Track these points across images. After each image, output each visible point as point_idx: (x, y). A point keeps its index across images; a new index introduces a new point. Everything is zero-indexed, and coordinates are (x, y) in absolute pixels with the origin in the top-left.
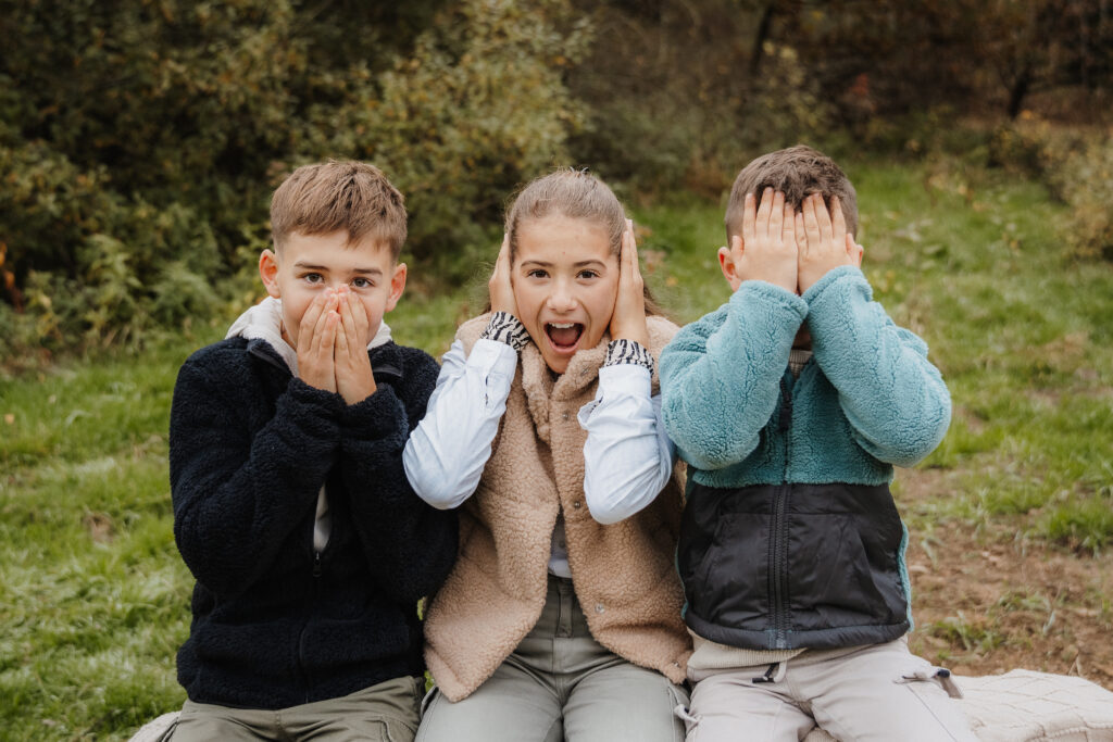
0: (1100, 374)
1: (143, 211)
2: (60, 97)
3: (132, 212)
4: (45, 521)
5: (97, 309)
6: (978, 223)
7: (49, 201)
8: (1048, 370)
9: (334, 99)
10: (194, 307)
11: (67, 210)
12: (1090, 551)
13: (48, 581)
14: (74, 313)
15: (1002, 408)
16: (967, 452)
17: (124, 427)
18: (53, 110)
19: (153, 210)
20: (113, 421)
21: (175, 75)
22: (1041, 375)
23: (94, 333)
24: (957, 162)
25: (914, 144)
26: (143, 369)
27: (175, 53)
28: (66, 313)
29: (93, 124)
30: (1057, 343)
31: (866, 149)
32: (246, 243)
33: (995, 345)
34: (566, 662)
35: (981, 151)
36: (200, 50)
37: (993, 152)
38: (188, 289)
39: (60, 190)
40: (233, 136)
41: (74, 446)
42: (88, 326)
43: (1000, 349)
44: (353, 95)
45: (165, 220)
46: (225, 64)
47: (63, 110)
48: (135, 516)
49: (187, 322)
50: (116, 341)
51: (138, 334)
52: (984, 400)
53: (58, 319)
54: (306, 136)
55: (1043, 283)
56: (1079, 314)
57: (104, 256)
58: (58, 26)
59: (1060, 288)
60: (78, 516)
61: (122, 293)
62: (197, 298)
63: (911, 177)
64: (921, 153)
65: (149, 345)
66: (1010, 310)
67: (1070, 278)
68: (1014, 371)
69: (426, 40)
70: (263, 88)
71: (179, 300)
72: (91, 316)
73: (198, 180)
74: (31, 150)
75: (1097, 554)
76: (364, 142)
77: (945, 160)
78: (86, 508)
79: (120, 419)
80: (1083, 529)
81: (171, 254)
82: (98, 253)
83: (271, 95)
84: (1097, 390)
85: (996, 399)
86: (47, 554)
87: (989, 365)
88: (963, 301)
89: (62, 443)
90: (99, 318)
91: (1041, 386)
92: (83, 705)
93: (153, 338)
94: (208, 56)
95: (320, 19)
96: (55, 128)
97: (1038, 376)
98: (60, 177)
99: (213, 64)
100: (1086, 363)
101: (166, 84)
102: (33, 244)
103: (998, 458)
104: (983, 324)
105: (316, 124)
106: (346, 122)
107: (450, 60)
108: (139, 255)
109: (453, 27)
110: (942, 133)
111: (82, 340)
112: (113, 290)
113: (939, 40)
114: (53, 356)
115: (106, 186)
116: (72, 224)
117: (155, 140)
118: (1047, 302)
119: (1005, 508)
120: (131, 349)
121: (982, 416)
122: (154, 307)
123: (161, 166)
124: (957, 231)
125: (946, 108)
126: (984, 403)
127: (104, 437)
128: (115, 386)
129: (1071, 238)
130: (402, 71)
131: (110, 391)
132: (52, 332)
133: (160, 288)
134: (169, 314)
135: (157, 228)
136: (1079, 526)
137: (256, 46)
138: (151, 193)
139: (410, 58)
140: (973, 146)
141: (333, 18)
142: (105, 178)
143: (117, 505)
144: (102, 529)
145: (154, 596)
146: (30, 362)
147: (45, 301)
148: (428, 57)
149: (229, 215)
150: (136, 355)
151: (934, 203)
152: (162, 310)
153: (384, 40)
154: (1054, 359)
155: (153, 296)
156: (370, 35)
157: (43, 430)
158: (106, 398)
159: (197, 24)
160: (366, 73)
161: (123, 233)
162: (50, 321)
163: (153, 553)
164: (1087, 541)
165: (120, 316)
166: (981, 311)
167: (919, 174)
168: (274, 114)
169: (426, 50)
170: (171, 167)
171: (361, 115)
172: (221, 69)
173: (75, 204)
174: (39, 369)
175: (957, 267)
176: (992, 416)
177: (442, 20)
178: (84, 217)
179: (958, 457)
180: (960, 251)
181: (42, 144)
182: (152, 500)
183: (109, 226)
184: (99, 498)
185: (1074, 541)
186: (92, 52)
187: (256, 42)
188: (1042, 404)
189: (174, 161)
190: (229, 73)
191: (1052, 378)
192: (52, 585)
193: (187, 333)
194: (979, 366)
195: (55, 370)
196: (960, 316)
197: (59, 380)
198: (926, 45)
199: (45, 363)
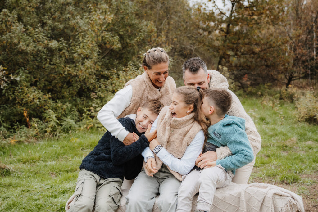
0: (300, 148)
1: (59, 104)
2: (39, 76)
3: (56, 105)
4: (40, 173)
5: (48, 128)
6: (275, 113)
7: (37, 101)
8: (286, 147)
9: (107, 78)
10: (72, 128)
11: (41, 104)
12: (289, 183)
13: (43, 185)
14: (42, 129)
15: (273, 155)
16: (263, 164)
17: (56, 155)
18: (37, 79)
19: (62, 104)
20: (54, 153)
21: (68, 71)
22: (285, 148)
23: (48, 133)
24: (271, 98)
25: (259, 93)
26: (60, 142)
27: (68, 65)
28: (40, 129)
29: (46, 83)
30: (289, 140)
31: (247, 94)
32: (85, 113)
33: (274, 141)
34: (162, 176)
35: (278, 95)
36: (74, 65)
37: (281, 95)
38: (71, 123)
39: (39, 99)
40: (82, 86)
41: (45, 158)
42: (46, 132)
43: (275, 142)
44: (112, 77)
45: (65, 107)
46: (80, 68)
47: (39, 79)
48: (61, 173)
49: (70, 132)
50: (53, 136)
51: (58, 134)
52: (269, 153)
53: (39, 130)
54: (100, 87)
55: (288, 127)
56: (297, 134)
57: (50, 115)
58: (38, 59)
59: (293, 128)
60: (48, 172)
61: (55, 124)
62: (73, 126)
63: (258, 102)
64: (262, 95)
65: (60, 137)
66: (279, 133)
67: (296, 126)
68: (278, 147)
69: (131, 63)
70: (90, 75)
71: (69, 126)
72: (47, 129)
73: (72, 97)
74: (32, 89)
75: (291, 184)
76: (114, 89)
77: (268, 97)
78: (50, 171)
79: (56, 153)
80: (288, 179)
81: (66, 115)
82: (48, 115)
83: (91, 76)
84: (299, 151)
85: (272, 153)
86: (41, 180)
87: (272, 145)
88: (267, 131)
89: (42, 158)
90: (49, 130)
91: (284, 150)
92: (55, 207)
93: (62, 135)
94: (76, 66)
95: (103, 58)
96: (38, 84)
97: (284, 148)
98: (39, 96)
99: (77, 68)
100: (296, 145)
101: (66, 73)
102: (32, 112)
103: (270, 165)
104: (272, 136)
105: (102, 83)
106: (110, 83)
107: (136, 68)
108: (58, 115)
109: (137, 60)
110: (268, 90)
111: (44, 136)
112: (52, 123)
113: (267, 66)
114: (37, 139)
115: (50, 98)
116: (41, 107)
117: (62, 87)
118: (289, 131)
119: (270, 175)
120: (56, 138)
121: (268, 156)
122: (62, 128)
123: (64, 94)
124: (269, 115)
125: (269, 84)
126: (269, 154)
127: (52, 157)
128: (54, 146)
129: (297, 116)
130: (124, 71)
131: (52, 147)
132: (37, 133)
133: (64, 123)
134: (66, 129)
135: (62, 109)
136: (287, 178)
137: (89, 64)
138: (61, 100)
139: (127, 68)
140: (276, 94)
141: (107, 58)
142: (50, 96)
143: (57, 170)
144: (54, 176)
145: (68, 187)
146: (32, 140)
147: (36, 125)
148: (131, 67)
149: (80, 106)
150: (58, 139)
151: (264, 108)
152: (64, 129)
153: (119, 63)
154: (288, 144)
155: (61, 125)
156: (116, 62)
157: (38, 154)
158: (51, 148)
159: (73, 58)
160: (115, 71)
161: (54, 110)
162: (37, 130)
163: (66, 180)
164: (288, 181)
165: (54, 130)
166: (271, 133)
167: (261, 101)
168: (93, 81)
169: (131, 66)
170: (66, 94)
171: (114, 82)
172: (80, 69)
173: (43, 102)
174: (34, 142)
175: (268, 123)
176: (271, 157)
177: (134, 58)
178: (44, 106)
179: (261, 165)
180: (269, 119)
181: (35, 88)
182: (65, 169)
183: (51, 108)
184: (53, 169)
185: (286, 182)
186: (47, 65)
187: (88, 63)
188: (284, 154)
189: (67, 92)
190: (82, 70)
191: (287, 148)
192: (44, 186)
193: (70, 134)
194: (269, 146)
195: (38, 142)
196: (266, 134)
197: (39, 145)
198: (264, 67)
199: (35, 141)
